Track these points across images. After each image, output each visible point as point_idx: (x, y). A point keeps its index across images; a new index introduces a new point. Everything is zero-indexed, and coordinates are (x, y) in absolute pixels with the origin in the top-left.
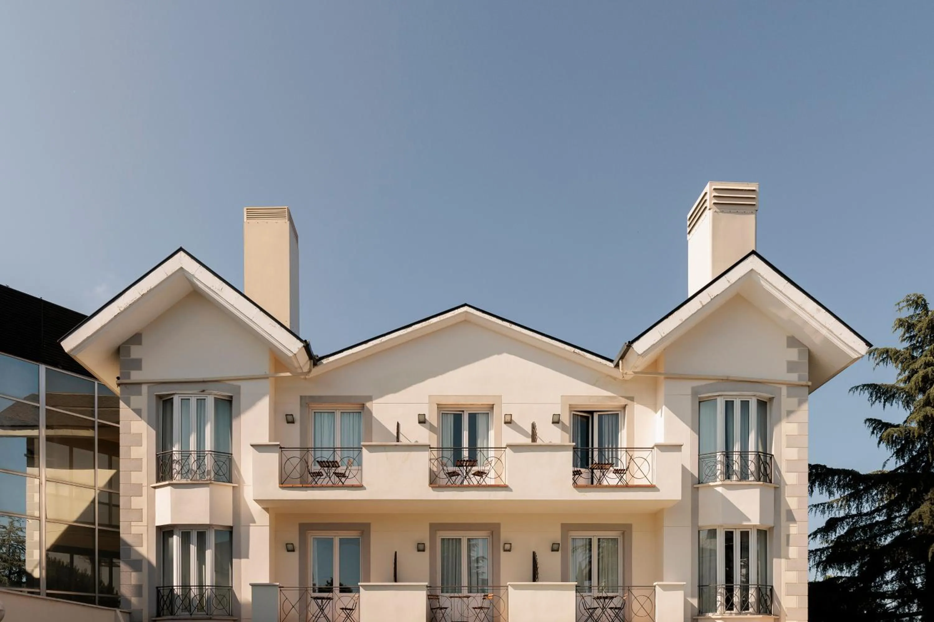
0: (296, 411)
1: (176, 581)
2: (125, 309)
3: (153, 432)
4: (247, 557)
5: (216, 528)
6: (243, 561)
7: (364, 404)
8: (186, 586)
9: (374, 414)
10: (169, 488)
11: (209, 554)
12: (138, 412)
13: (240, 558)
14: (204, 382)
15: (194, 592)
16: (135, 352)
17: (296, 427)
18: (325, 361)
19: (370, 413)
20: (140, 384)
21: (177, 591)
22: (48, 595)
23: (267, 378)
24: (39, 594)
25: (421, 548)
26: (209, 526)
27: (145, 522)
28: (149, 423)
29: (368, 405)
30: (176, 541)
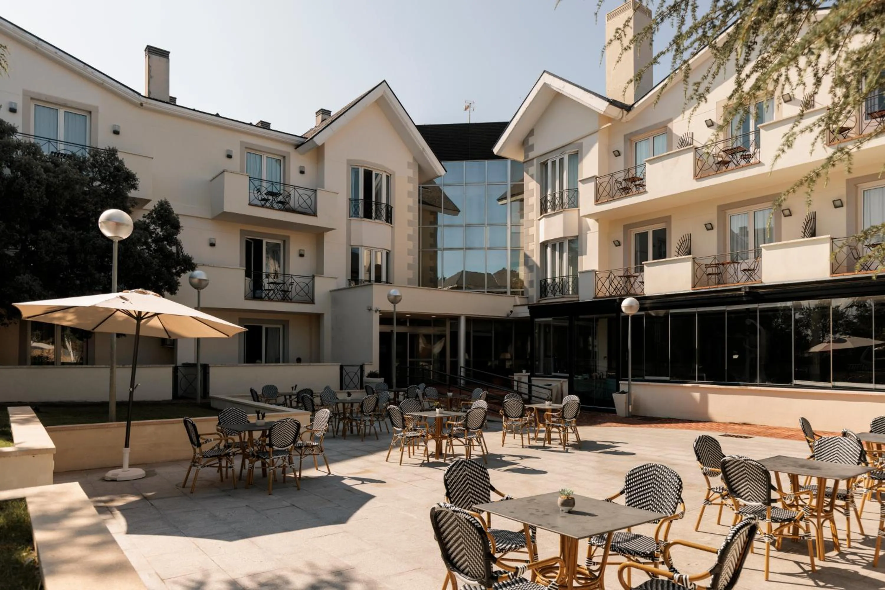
0: (621, 147)
1: (549, 275)
2: (519, 120)
3: (539, 186)
4: (586, 254)
5: (570, 239)
6: (584, 257)
7: (666, 126)
8: (553, 279)
9: (674, 131)
10: (544, 218)
11: (565, 256)
12: (532, 176)
13: (582, 255)
14: (563, 147)
15: (557, 280)
16: (531, 141)
17: (621, 158)
18: (636, 106)
19: (671, 131)
20: (533, 159)
21: (549, 281)
22: (488, 292)
23: (597, 131)
24: (484, 292)
25: (709, 227)
26: (564, 238)
27: (535, 243)
28: (537, 182)
29: (669, 125)
30: (549, 250)
